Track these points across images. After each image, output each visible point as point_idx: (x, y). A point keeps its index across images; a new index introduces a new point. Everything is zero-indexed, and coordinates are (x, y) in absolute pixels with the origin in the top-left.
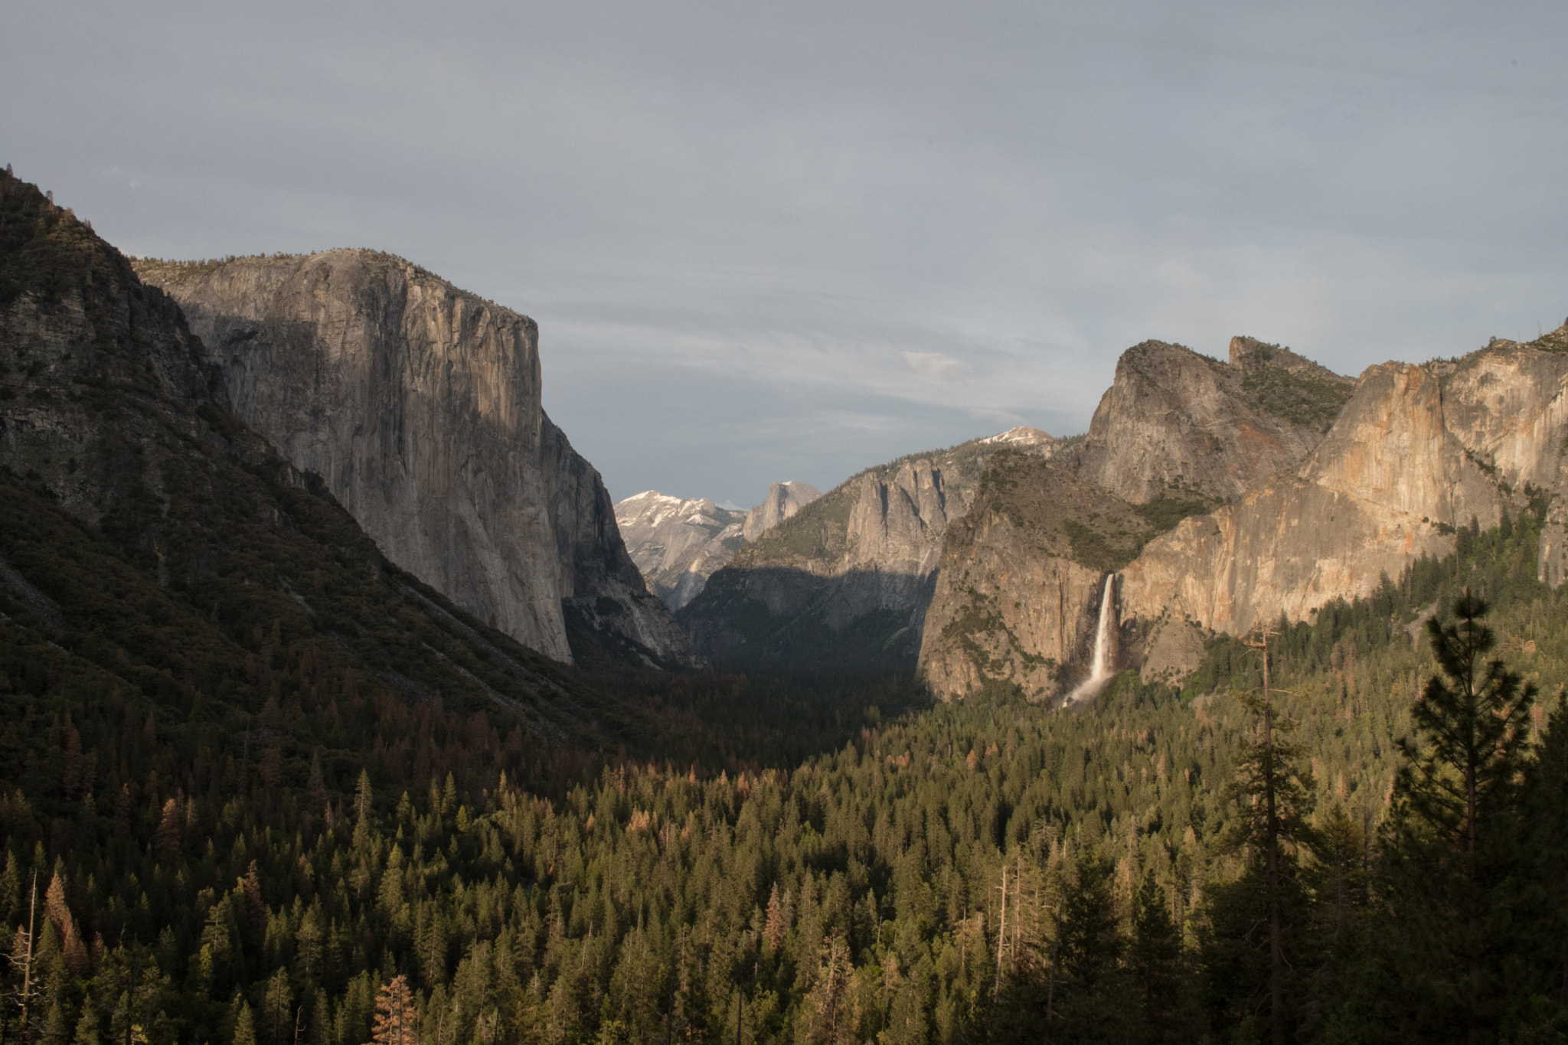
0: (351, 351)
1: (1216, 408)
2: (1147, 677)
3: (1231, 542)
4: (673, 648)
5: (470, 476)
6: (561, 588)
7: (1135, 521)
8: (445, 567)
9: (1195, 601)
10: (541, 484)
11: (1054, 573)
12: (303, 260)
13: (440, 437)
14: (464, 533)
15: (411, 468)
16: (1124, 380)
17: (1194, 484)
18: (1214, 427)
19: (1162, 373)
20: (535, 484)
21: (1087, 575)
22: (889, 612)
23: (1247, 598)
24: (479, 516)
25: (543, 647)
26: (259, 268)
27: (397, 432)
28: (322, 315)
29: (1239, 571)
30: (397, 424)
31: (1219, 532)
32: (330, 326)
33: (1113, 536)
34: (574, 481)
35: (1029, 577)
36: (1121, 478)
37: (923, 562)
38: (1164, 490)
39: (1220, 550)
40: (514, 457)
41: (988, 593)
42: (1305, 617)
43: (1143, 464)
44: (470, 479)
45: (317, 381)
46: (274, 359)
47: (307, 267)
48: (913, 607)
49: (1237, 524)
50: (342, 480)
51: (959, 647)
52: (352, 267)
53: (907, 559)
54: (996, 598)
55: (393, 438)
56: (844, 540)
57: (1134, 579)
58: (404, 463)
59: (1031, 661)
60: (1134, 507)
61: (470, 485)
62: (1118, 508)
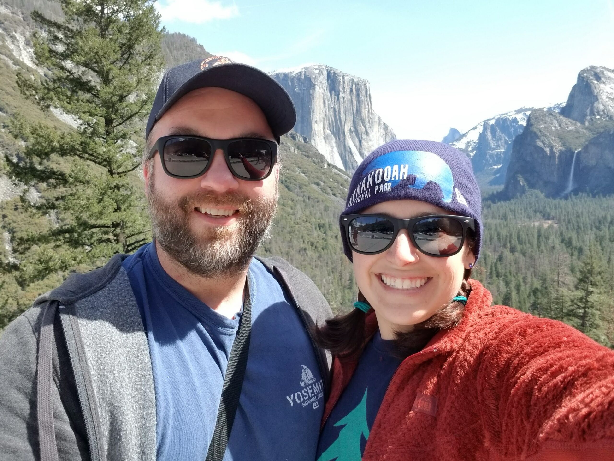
0: (312, 97)
7: (585, 131)
9: (609, 159)
14: (350, 152)
16: (580, 81)
21: (567, 152)
24: (355, 146)
28: (303, 86)
30: (328, 119)
33: (577, 138)
35: (545, 154)
36: (580, 116)
38: (596, 120)
41: (530, 160)
52: (311, 69)
54: (533, 162)
55: (326, 123)
57: (585, 153)
59: (546, 183)
60: (585, 127)
61: (351, 137)
62: (579, 128)
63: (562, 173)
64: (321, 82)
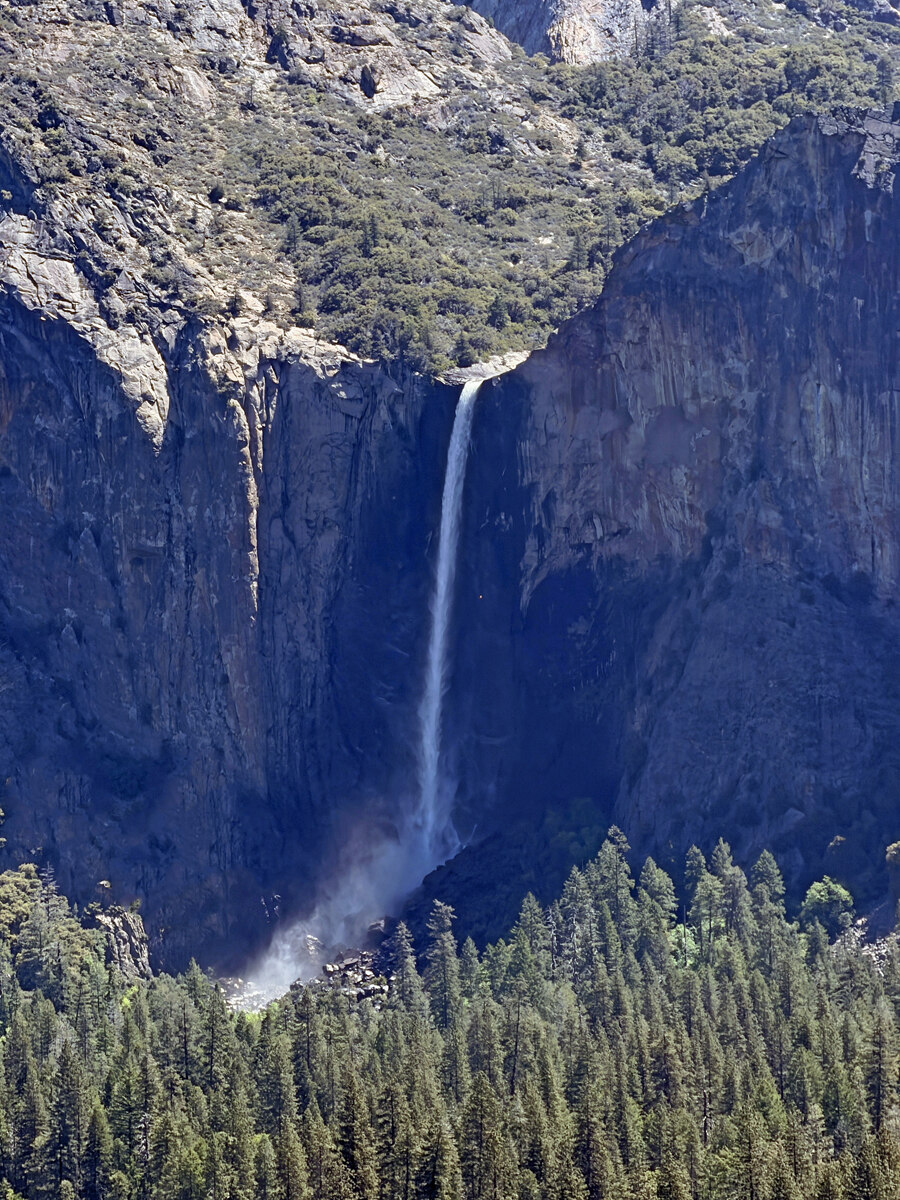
62: (491, 85)
63: (308, 652)
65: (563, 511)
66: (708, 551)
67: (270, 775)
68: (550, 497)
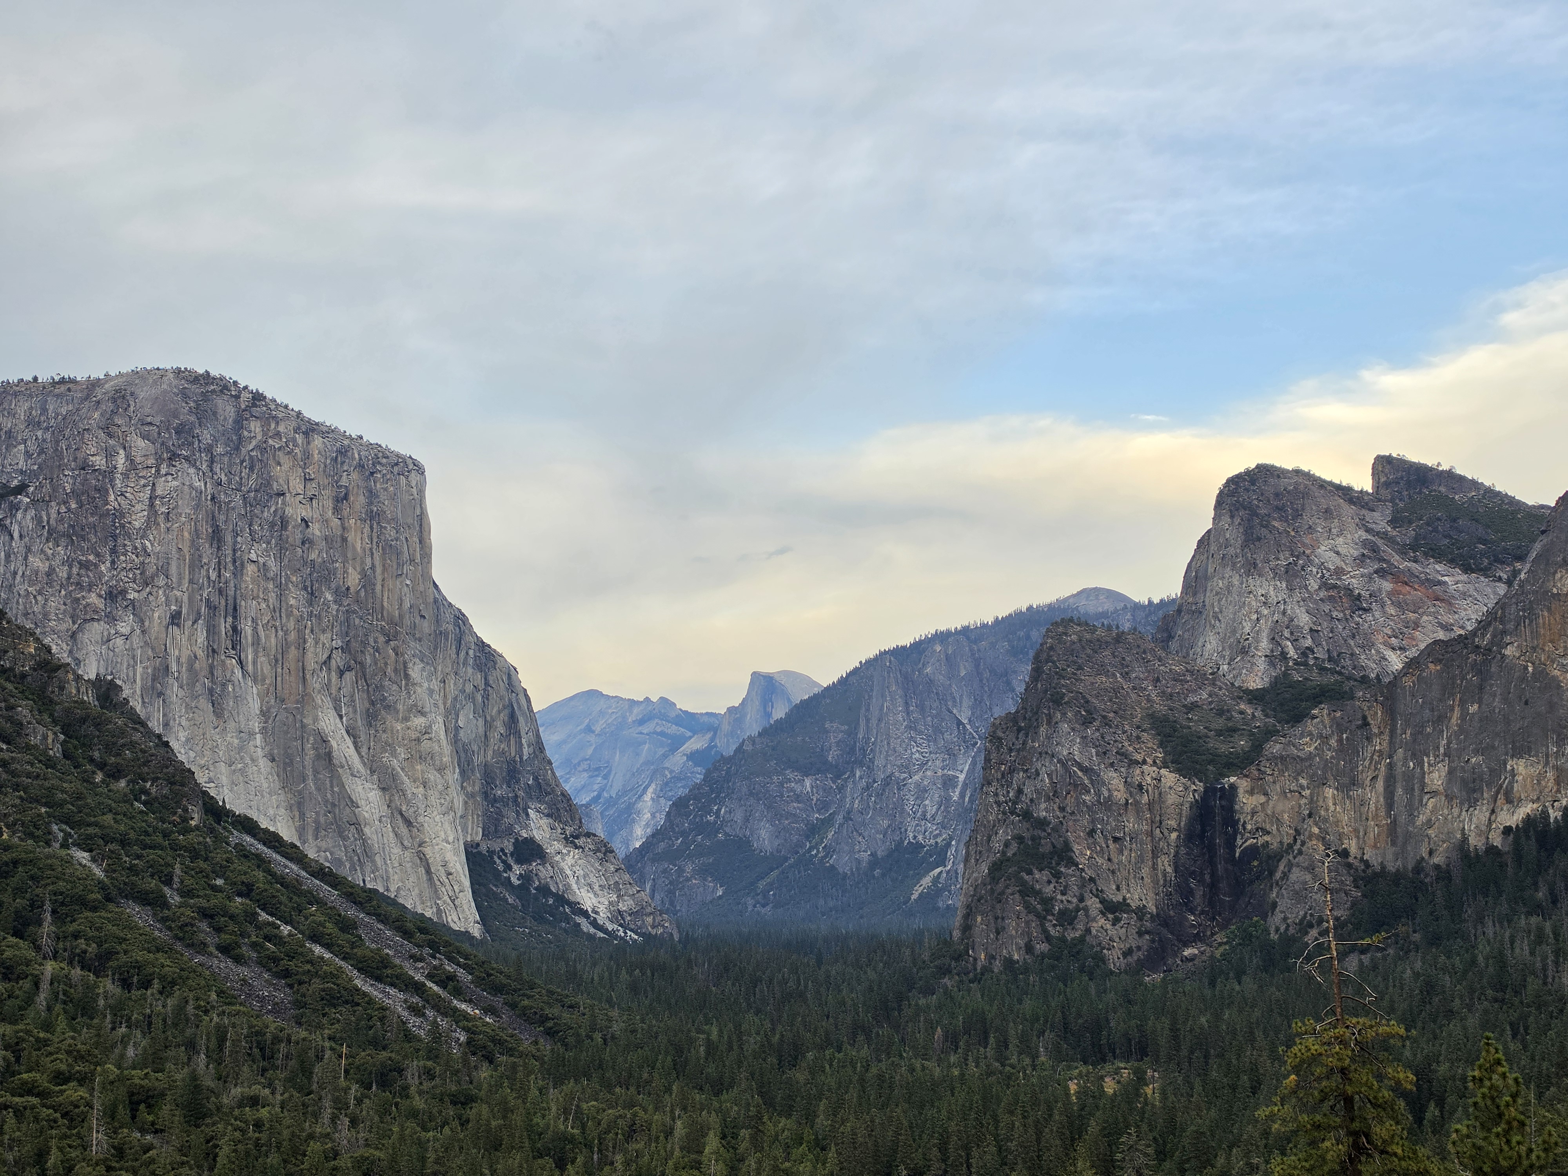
0: (164, 509)
1: (1356, 553)
2: (1277, 930)
3: (1386, 737)
4: (622, 907)
5: (334, 676)
6: (465, 829)
7: (1249, 711)
8: (300, 805)
9: (1337, 823)
10: (435, 685)
11: (1140, 787)
12: (93, 385)
13: (291, 625)
14: (326, 757)
15: (250, 668)
16: (1226, 519)
17: (1330, 659)
18: (1354, 580)
19: (1278, 509)
20: (426, 685)
21: (1186, 788)
22: (920, 846)
23: (1412, 817)
24: (348, 732)
25: (439, 911)
26: (31, 396)
27: (230, 619)
28: (121, 461)
29: (1399, 777)
30: (230, 611)
31: (1369, 724)
32: (132, 475)
33: (1219, 734)
34: (479, 678)
35: (1106, 794)
36: (1227, 653)
37: (962, 777)
38: (1287, 668)
39: (1370, 749)
40: (394, 649)
41: (1050, 817)
42: (1497, 840)
43: (1258, 632)
44: (333, 680)
45: (113, 551)
46: (52, 522)
47: (99, 393)
48: (951, 838)
49: (1391, 713)
50: (153, 688)
51: (1013, 894)
52: (165, 392)
53: (940, 773)
54: (1061, 823)
55: (224, 626)
56: (852, 750)
57: (1251, 793)
58: (241, 663)
59: (1113, 909)
60: (1248, 692)
61: (334, 691)
62: (1224, 695)
63: (1169, 870)
64: (209, 449)
65: (1249, 827)
66: (1295, 840)
67: (1157, 908)
68: (1245, 822)
